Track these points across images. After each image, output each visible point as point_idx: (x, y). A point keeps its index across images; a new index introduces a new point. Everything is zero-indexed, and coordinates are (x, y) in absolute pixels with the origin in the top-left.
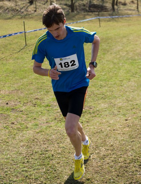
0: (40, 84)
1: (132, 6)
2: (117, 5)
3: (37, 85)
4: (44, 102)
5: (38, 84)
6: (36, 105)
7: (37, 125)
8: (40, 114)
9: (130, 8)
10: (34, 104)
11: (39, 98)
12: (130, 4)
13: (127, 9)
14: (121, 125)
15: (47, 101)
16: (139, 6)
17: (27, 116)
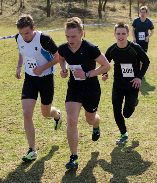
0: (14, 105)
1: (123, 13)
2: (104, 10)
3: (10, 107)
4: (21, 128)
5: (12, 105)
6: (11, 131)
7: (15, 156)
8: (18, 142)
9: (120, 15)
10: (8, 130)
11: (14, 122)
12: (120, 10)
13: (118, 16)
16: (132, 13)
17: (1, 144)
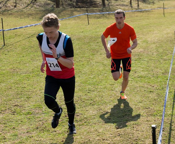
0: (20, 89)
4: (24, 109)
5: (18, 89)
6: (15, 113)
7: (16, 135)
9: (122, 3)
11: (19, 105)
13: (119, 4)
14: (112, 134)
15: (28, 108)
16: (132, 1)
17: (4, 125)
